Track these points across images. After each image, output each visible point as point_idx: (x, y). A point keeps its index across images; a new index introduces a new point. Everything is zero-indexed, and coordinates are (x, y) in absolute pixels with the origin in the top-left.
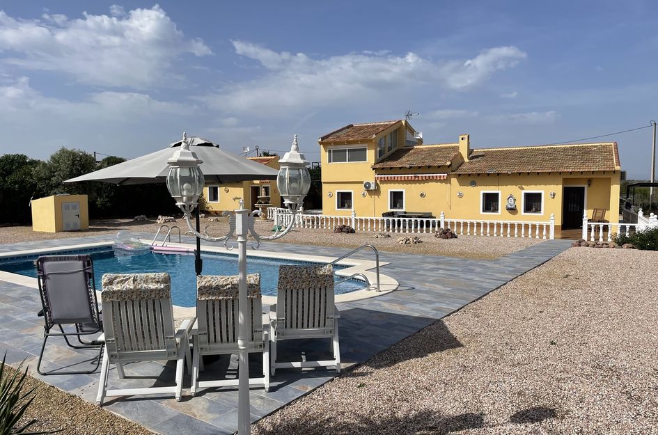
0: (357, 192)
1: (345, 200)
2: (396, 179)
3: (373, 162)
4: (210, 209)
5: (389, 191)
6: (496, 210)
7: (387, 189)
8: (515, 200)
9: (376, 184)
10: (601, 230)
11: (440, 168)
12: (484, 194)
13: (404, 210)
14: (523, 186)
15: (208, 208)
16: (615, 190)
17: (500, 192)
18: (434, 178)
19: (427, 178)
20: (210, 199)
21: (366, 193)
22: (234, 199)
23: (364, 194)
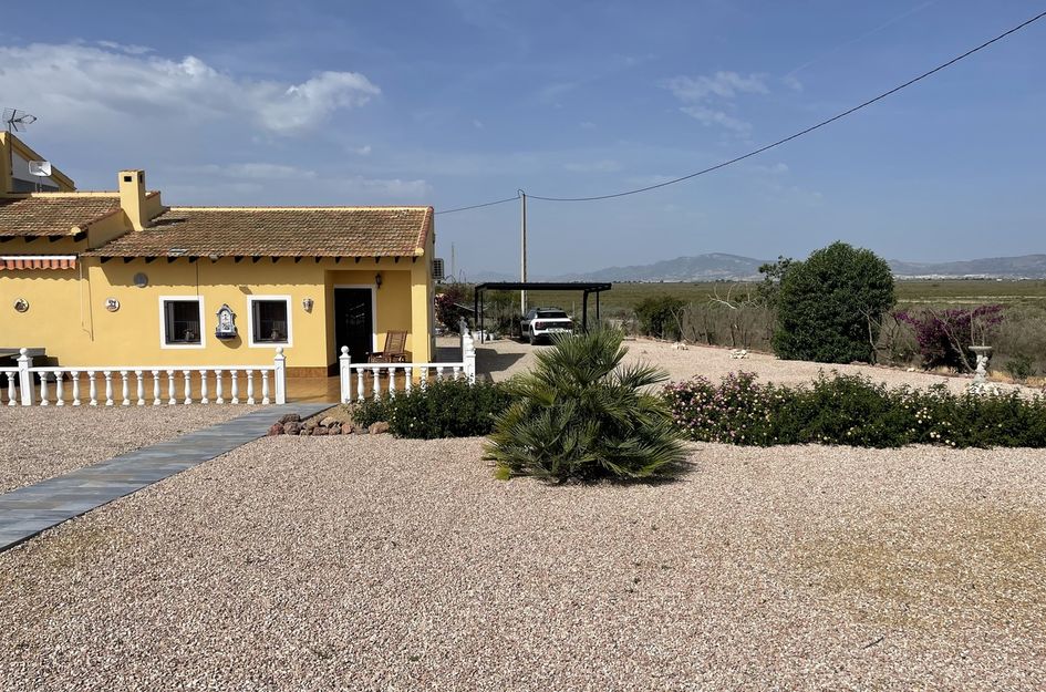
6: (196, 338)
8: (234, 316)
10: (376, 380)
11: (55, 242)
12: (167, 303)
14: (249, 286)
16: (419, 294)
17: (201, 300)
18: (46, 266)
19: (28, 266)
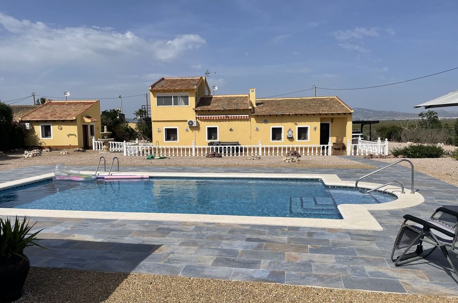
0: (181, 128)
1: (171, 134)
2: (212, 118)
3: (194, 106)
4: (43, 145)
5: (207, 127)
7: (205, 126)
9: (197, 122)
11: (245, 111)
12: (273, 128)
13: (218, 140)
14: (297, 123)
15: (41, 144)
16: (349, 125)
17: (283, 127)
18: (240, 118)
19: (235, 118)
20: (42, 135)
21: (189, 129)
22: (68, 136)
23: (187, 130)
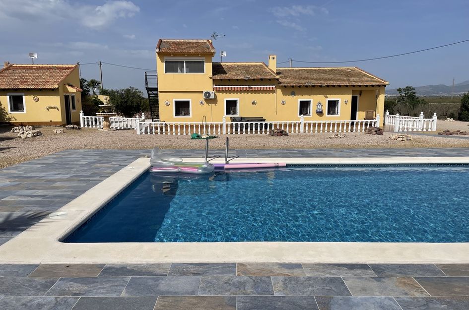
0: (195, 101)
1: (182, 108)
3: (211, 74)
4: (13, 121)
5: (225, 100)
7: (223, 98)
8: (322, 106)
9: (215, 94)
11: (270, 81)
12: (301, 102)
13: (238, 115)
14: (328, 96)
15: (10, 119)
17: (312, 100)
18: (265, 89)
19: (259, 89)
20: (11, 109)
21: (204, 102)
22: (48, 109)
23: (202, 103)
